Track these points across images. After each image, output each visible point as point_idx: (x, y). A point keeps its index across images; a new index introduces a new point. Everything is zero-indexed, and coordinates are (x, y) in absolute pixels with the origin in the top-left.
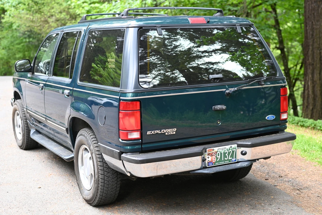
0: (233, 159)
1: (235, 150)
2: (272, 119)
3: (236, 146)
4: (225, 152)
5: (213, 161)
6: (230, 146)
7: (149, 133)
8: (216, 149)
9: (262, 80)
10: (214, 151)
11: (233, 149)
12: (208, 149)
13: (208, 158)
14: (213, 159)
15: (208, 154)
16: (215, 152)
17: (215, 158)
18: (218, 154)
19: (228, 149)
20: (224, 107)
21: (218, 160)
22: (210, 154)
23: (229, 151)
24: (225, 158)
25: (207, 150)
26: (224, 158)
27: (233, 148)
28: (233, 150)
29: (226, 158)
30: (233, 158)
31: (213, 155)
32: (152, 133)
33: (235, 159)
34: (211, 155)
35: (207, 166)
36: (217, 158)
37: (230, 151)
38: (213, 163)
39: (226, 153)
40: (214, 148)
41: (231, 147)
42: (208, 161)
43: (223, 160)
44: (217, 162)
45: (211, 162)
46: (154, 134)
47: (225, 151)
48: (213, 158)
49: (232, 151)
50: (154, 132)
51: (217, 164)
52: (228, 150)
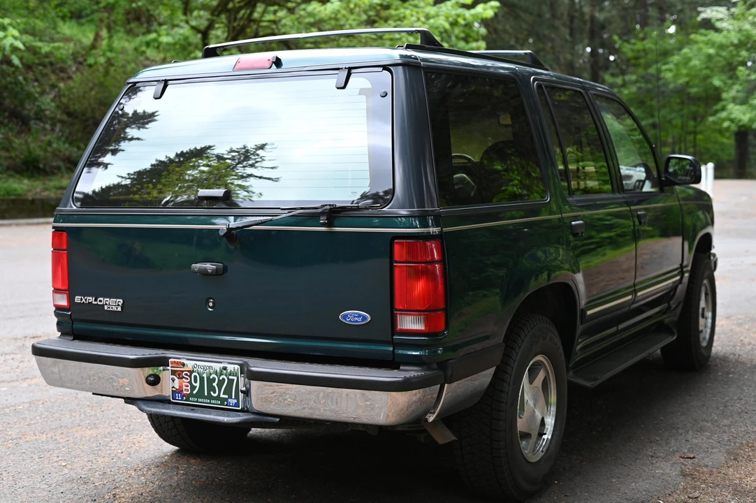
0: (230, 400)
1: (235, 378)
3: (236, 369)
4: (211, 377)
6: (222, 365)
11: (230, 375)
12: (172, 360)
14: (184, 388)
16: (188, 371)
17: (188, 386)
18: (195, 377)
21: (195, 392)
22: (177, 374)
23: (221, 378)
24: (212, 393)
25: (170, 360)
26: (209, 392)
27: (229, 371)
28: (230, 377)
29: (215, 393)
30: (230, 397)
31: (184, 378)
33: (236, 401)
34: (179, 375)
36: (193, 388)
37: (223, 379)
38: (184, 396)
39: (214, 379)
41: (225, 368)
42: (174, 389)
43: (206, 394)
44: (191, 395)
47: (211, 374)
48: (184, 384)
49: (228, 378)
50: (86, 300)
51: (193, 401)
52: (218, 374)
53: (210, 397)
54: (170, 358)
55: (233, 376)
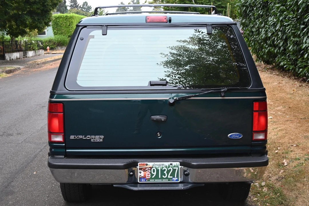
0: (173, 179)
1: (177, 168)
2: (236, 137)
3: (178, 164)
4: (163, 169)
5: (147, 177)
6: (170, 163)
7: (72, 137)
8: (150, 164)
9: (222, 90)
10: (148, 166)
11: (174, 167)
12: (140, 163)
13: (140, 173)
14: (147, 175)
15: (141, 169)
16: (150, 168)
17: (149, 175)
18: (154, 170)
19: (167, 166)
20: (163, 118)
21: (153, 177)
22: (143, 169)
23: (169, 169)
24: (163, 176)
25: (139, 163)
27: (173, 165)
28: (174, 168)
29: (165, 176)
30: (174, 177)
31: (147, 171)
32: (75, 138)
33: (177, 178)
34: (144, 170)
35: (139, 182)
36: (152, 175)
37: (170, 170)
38: (147, 179)
39: (165, 170)
40: (148, 163)
41: (171, 164)
42: (140, 177)
45: (144, 177)
46: (78, 139)
47: (163, 168)
48: (147, 174)
49: (173, 169)
50: (78, 137)
51: (152, 181)
53: (162, 178)
54: (139, 162)
55: (176, 167)
